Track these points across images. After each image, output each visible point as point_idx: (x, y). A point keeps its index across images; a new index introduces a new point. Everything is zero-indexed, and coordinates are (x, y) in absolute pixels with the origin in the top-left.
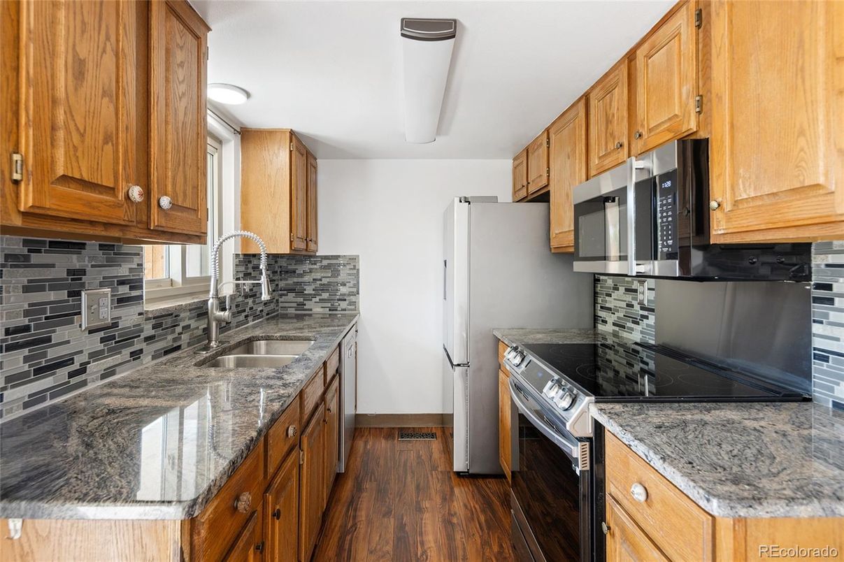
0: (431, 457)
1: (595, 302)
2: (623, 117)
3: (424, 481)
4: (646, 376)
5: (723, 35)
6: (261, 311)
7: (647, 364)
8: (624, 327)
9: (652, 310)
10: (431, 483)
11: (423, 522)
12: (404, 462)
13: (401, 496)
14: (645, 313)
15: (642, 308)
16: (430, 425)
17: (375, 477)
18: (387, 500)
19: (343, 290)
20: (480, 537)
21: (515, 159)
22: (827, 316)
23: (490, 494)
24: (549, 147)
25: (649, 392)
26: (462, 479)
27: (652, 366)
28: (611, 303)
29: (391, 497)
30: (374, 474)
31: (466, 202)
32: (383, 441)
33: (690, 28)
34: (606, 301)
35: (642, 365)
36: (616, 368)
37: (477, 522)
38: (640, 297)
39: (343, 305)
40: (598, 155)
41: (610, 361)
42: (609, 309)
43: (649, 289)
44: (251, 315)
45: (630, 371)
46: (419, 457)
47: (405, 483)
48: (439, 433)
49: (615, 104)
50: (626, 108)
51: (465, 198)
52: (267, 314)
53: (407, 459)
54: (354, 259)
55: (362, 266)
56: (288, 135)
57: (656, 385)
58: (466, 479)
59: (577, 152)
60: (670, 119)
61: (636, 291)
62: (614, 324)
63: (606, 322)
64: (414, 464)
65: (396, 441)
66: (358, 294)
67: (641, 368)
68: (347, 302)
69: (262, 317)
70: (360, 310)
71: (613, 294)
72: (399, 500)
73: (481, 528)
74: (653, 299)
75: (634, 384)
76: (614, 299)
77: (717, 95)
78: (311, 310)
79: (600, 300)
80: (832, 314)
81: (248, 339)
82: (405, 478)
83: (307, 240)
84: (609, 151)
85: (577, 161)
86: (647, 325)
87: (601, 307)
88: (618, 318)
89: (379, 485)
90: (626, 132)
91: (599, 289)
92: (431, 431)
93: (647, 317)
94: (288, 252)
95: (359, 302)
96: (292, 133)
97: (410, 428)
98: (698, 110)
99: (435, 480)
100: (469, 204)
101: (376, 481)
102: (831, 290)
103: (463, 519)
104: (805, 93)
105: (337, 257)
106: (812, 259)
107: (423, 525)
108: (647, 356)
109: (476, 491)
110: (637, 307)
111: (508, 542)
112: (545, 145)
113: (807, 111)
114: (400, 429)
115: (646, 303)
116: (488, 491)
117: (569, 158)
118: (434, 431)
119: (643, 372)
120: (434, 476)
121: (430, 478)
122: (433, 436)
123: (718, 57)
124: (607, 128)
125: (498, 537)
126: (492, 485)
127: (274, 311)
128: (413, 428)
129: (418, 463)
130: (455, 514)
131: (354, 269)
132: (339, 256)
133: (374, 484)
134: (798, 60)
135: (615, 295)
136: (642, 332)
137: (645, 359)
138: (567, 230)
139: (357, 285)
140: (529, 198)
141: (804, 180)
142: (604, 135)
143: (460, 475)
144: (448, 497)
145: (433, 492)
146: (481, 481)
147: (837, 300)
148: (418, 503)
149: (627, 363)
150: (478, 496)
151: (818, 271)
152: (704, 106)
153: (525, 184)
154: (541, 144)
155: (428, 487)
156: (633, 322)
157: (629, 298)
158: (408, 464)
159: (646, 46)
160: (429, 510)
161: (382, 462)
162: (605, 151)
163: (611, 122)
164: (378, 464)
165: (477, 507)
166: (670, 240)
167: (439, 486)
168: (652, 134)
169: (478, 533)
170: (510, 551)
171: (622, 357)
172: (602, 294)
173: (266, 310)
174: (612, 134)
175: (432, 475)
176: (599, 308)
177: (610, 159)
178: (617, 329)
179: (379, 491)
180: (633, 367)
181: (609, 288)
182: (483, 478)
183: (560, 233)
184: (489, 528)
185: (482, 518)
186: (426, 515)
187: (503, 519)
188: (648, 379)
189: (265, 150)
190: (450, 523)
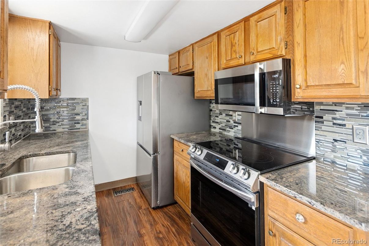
0: (136, 201)
1: (210, 119)
2: (242, 45)
3: (137, 218)
4: (237, 150)
5: (300, 19)
6: (20, 135)
7: (237, 145)
8: (225, 130)
9: (240, 124)
10: (141, 217)
11: (145, 243)
12: (122, 209)
13: (127, 230)
14: (236, 125)
15: (234, 123)
16: (129, 184)
17: (108, 223)
18: (121, 236)
19: (78, 117)
20: (177, 241)
21: (170, 56)
22: (321, 128)
23: (172, 215)
24: (193, 52)
25: (238, 156)
26: (156, 210)
27: (240, 146)
28: (218, 120)
29: (122, 233)
30: (107, 221)
31: (157, 74)
32: (106, 199)
33: (282, 13)
34: (216, 119)
35: (235, 146)
36: (221, 147)
37: (172, 233)
38: (234, 118)
39: (78, 126)
40: (226, 59)
41: (218, 144)
42: (217, 122)
43: (238, 115)
44: (13, 139)
45: (228, 148)
46: (130, 203)
47: (127, 221)
48: (136, 187)
49: (237, 38)
50: (243, 41)
51: (157, 72)
52: (24, 136)
53: (123, 206)
54: (85, 100)
55: (90, 104)
56: (48, 24)
57: (242, 153)
58: (158, 210)
59: (213, 56)
60: (270, 49)
61: (232, 115)
62: (220, 129)
63: (216, 128)
64: (129, 209)
65: (113, 197)
66: (87, 119)
67: (234, 147)
68: (81, 124)
69: (21, 139)
70: (89, 128)
71: (219, 116)
72: (128, 234)
73: (175, 235)
74: (240, 119)
75: (230, 153)
76: (220, 118)
77: (297, 42)
78: (55, 130)
79: (212, 119)
80: (323, 127)
81: (19, 159)
82: (127, 219)
83: (57, 89)
84: (233, 58)
85: (212, 60)
86: (237, 129)
87: (213, 122)
88: (222, 126)
89: (113, 228)
90: (243, 51)
91: (212, 114)
92: (131, 187)
93: (237, 126)
94: (48, 98)
95: (88, 124)
96: (50, 24)
97: (119, 188)
98: (286, 47)
99: (143, 215)
100: (159, 75)
101: (110, 225)
102: (323, 118)
103: (165, 234)
104: (344, 48)
105: (73, 99)
106: (315, 107)
107: (146, 244)
108: (237, 142)
109: (165, 215)
110: (232, 122)
111: (190, 239)
112: (192, 51)
113: (345, 55)
114: (114, 189)
115: (237, 120)
116: (170, 213)
117: (207, 58)
118: (132, 187)
119: (235, 148)
120: (142, 213)
121: (140, 214)
122: (133, 189)
123: (297, 27)
124: (232, 48)
125: (185, 238)
126: (171, 208)
127: (28, 133)
128: (120, 187)
129: (130, 207)
130: (160, 232)
131: (86, 106)
132: (76, 99)
133: (109, 228)
134: (340, 35)
135: (220, 117)
136: (234, 132)
137: (236, 143)
138: (206, 90)
139: (87, 114)
140: (179, 74)
141: (344, 81)
142: (230, 51)
143: (155, 209)
144: (153, 223)
145: (144, 222)
146: (165, 208)
147: (325, 122)
148: (139, 232)
149: (227, 145)
150: (167, 218)
151: (316, 111)
152: (288, 46)
153: (178, 67)
154: (189, 50)
155: (141, 221)
156: (230, 128)
157: (228, 118)
158: (125, 209)
159: (256, 17)
160: (146, 234)
161: (109, 212)
162: (231, 58)
163: (234, 46)
164: (107, 214)
165: (169, 224)
166: (278, 99)
167: (146, 218)
168: (259, 54)
169: (175, 239)
170: (193, 244)
171: (224, 142)
172: (213, 116)
173: (23, 133)
174: (235, 51)
175: (140, 212)
176: (212, 122)
177: (234, 62)
178: (221, 131)
179: (113, 232)
180: (230, 146)
181: (217, 114)
182: (165, 207)
183: (201, 91)
184: (179, 235)
185: (174, 230)
186: (146, 238)
187: (183, 227)
188: (238, 151)
189: (29, 31)
190: (159, 237)
